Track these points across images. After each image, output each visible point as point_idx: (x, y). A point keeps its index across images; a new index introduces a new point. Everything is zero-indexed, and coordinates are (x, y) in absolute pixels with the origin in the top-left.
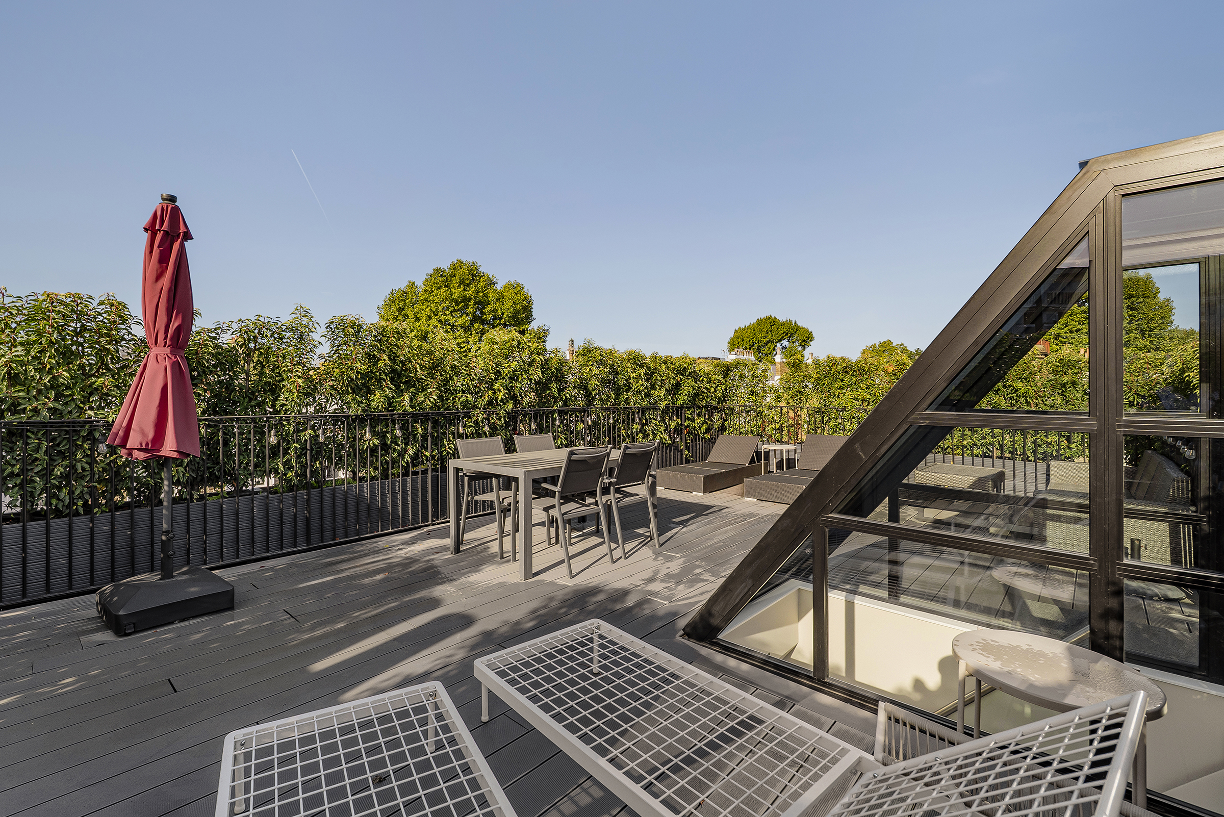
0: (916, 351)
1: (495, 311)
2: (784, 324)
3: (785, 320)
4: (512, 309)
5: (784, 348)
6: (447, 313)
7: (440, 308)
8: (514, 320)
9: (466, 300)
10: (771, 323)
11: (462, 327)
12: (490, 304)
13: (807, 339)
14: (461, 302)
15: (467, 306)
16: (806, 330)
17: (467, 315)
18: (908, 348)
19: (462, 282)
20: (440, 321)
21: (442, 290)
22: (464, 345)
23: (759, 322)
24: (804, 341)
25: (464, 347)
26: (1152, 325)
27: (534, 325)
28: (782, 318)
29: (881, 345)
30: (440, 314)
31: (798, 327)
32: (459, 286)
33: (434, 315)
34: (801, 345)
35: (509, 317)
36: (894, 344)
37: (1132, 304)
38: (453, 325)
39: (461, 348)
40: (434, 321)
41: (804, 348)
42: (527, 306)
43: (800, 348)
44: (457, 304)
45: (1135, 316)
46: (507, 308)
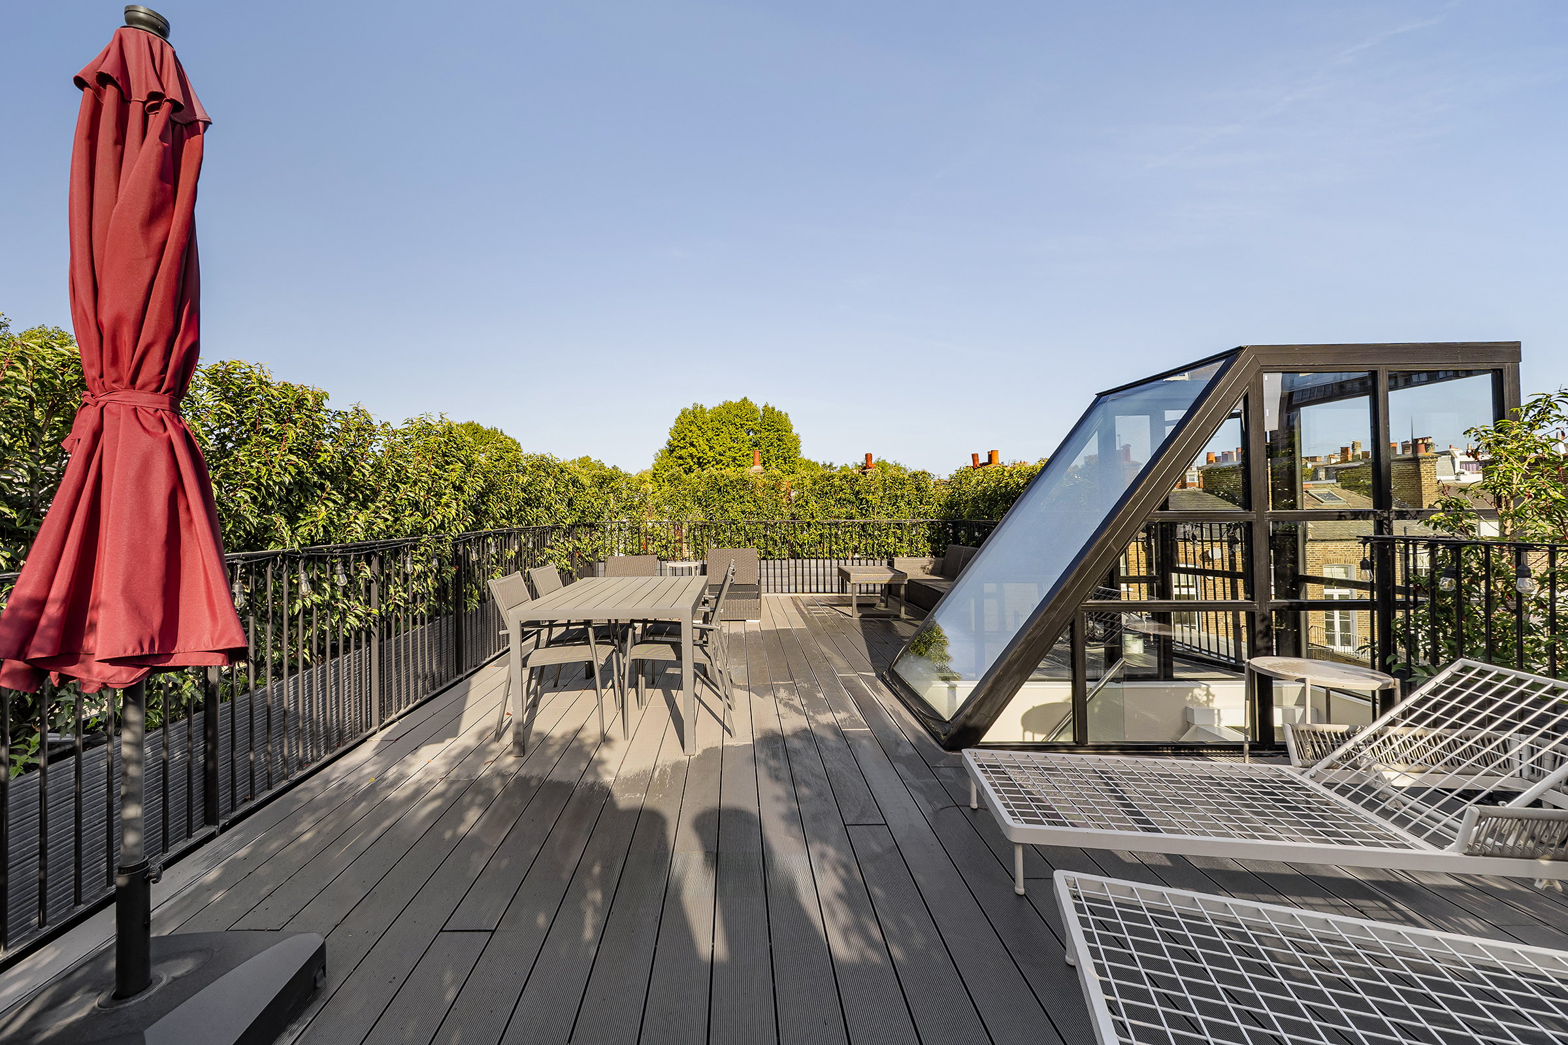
18: (605, 465)
26: (790, 454)
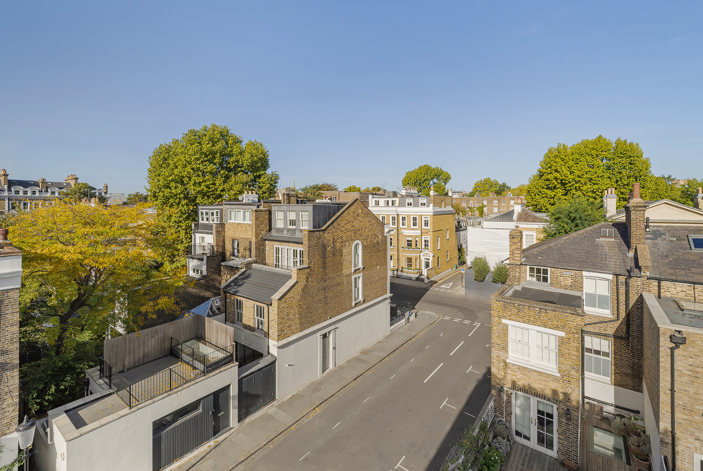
0: (503, 184)
1: (237, 161)
2: (435, 169)
3: (435, 167)
4: (250, 160)
5: (435, 183)
6: (198, 162)
7: (193, 159)
8: (252, 168)
9: (213, 153)
10: (427, 169)
11: (211, 173)
12: (233, 156)
13: (447, 179)
14: (209, 155)
15: (214, 158)
16: (447, 173)
17: (215, 164)
19: (211, 140)
20: (193, 169)
21: (194, 146)
22: (212, 186)
23: (420, 168)
24: (446, 179)
25: (212, 187)
27: (269, 171)
28: (433, 166)
29: (485, 180)
30: (193, 163)
31: (442, 171)
32: (209, 143)
33: (189, 164)
34: (444, 182)
35: (248, 166)
36: (491, 180)
37: (631, 161)
38: (204, 172)
39: (209, 188)
40: (188, 169)
41: (445, 183)
42: (264, 158)
43: (443, 184)
44: (206, 156)
45: (632, 168)
46: (246, 160)
